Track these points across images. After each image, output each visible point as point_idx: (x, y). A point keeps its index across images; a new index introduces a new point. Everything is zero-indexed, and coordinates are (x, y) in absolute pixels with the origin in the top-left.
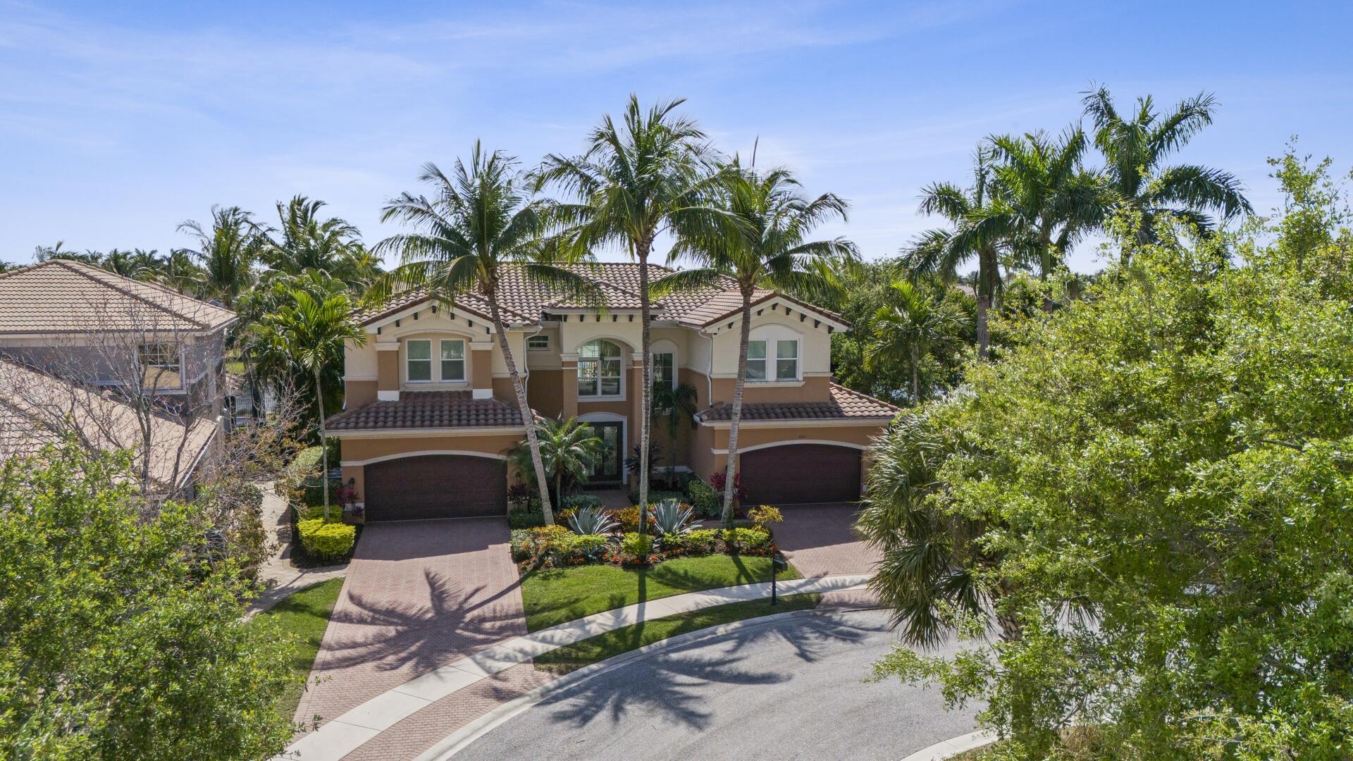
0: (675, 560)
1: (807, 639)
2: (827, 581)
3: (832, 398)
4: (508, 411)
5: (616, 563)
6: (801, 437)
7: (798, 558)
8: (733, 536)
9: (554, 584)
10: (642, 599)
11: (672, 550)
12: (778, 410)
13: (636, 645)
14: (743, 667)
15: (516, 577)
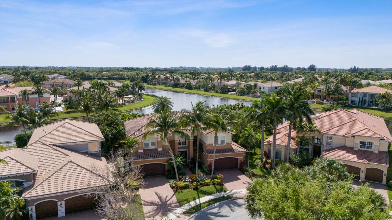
0: (203, 187)
1: (231, 206)
2: (233, 192)
3: (232, 147)
4: (166, 154)
5: (192, 188)
6: (226, 156)
7: (227, 185)
8: (214, 181)
9: (181, 194)
10: (199, 198)
11: (202, 185)
12: (221, 151)
13: (201, 209)
14: (221, 214)
15: (173, 193)
